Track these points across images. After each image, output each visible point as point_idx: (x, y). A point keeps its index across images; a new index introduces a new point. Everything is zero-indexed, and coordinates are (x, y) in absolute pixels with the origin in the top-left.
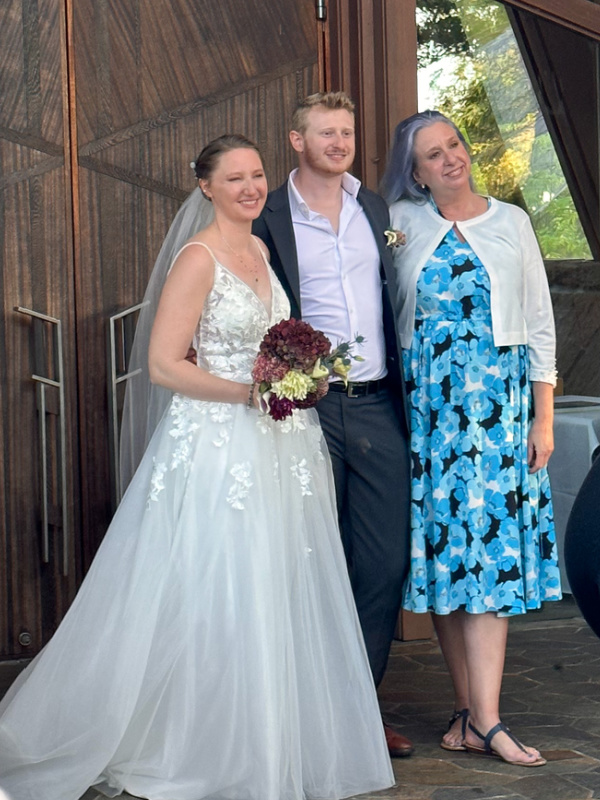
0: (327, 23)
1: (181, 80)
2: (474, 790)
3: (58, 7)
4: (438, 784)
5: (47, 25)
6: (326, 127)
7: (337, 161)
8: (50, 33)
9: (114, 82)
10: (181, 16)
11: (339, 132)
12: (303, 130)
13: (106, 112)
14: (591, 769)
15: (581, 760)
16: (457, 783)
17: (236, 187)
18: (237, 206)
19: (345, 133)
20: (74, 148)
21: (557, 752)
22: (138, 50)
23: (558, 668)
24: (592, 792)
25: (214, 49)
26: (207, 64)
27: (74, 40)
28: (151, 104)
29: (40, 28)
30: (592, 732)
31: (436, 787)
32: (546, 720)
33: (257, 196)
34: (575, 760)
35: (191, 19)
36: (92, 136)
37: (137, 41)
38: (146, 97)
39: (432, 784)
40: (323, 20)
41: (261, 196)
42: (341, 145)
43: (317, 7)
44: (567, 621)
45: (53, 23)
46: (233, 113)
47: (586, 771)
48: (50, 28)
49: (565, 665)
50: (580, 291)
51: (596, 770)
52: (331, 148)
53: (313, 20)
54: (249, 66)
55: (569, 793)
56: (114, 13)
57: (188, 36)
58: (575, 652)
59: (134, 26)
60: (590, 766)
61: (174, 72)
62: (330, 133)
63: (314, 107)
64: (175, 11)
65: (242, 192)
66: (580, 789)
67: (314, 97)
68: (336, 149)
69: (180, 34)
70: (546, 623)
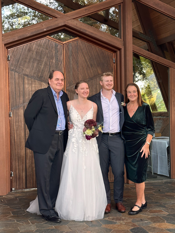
0: (115, 64)
1: (86, 74)
2: (141, 220)
3: (62, 60)
4: (133, 218)
5: (60, 63)
6: (107, 80)
7: (109, 87)
8: (61, 65)
9: (73, 75)
10: (87, 62)
11: (110, 81)
12: (102, 81)
13: (72, 80)
14: (166, 215)
15: (164, 213)
16: (137, 218)
17: (83, 91)
18: (83, 95)
19: (111, 81)
20: (65, 87)
21: (159, 211)
22: (78, 68)
23: (159, 191)
24: (166, 221)
25: (93, 68)
26: (92, 71)
27: (65, 66)
28: (80, 79)
29: (59, 64)
30: (166, 206)
31: (132, 219)
32: (156, 203)
33: (87, 93)
34: (162, 213)
35: (89, 62)
36: (69, 85)
37: (78, 67)
38: (79, 78)
39: (132, 218)
40: (115, 63)
41: (88, 93)
42: (110, 84)
43: (113, 60)
44: (162, 180)
45: (61, 63)
46: (97, 81)
47: (165, 216)
48: (61, 64)
49: (161, 190)
50: (165, 117)
51: (167, 215)
52: (108, 84)
53: (113, 63)
54: (100, 72)
55: (161, 221)
56: (73, 61)
57: (88, 66)
58: (163, 187)
59: (77, 64)
60: (166, 214)
61: (85, 73)
62: (108, 81)
63: (104, 76)
64: (85, 61)
65: (84, 92)
66: (163, 220)
67: (104, 74)
68: (109, 85)
69: (86, 65)
70: (157, 181)
